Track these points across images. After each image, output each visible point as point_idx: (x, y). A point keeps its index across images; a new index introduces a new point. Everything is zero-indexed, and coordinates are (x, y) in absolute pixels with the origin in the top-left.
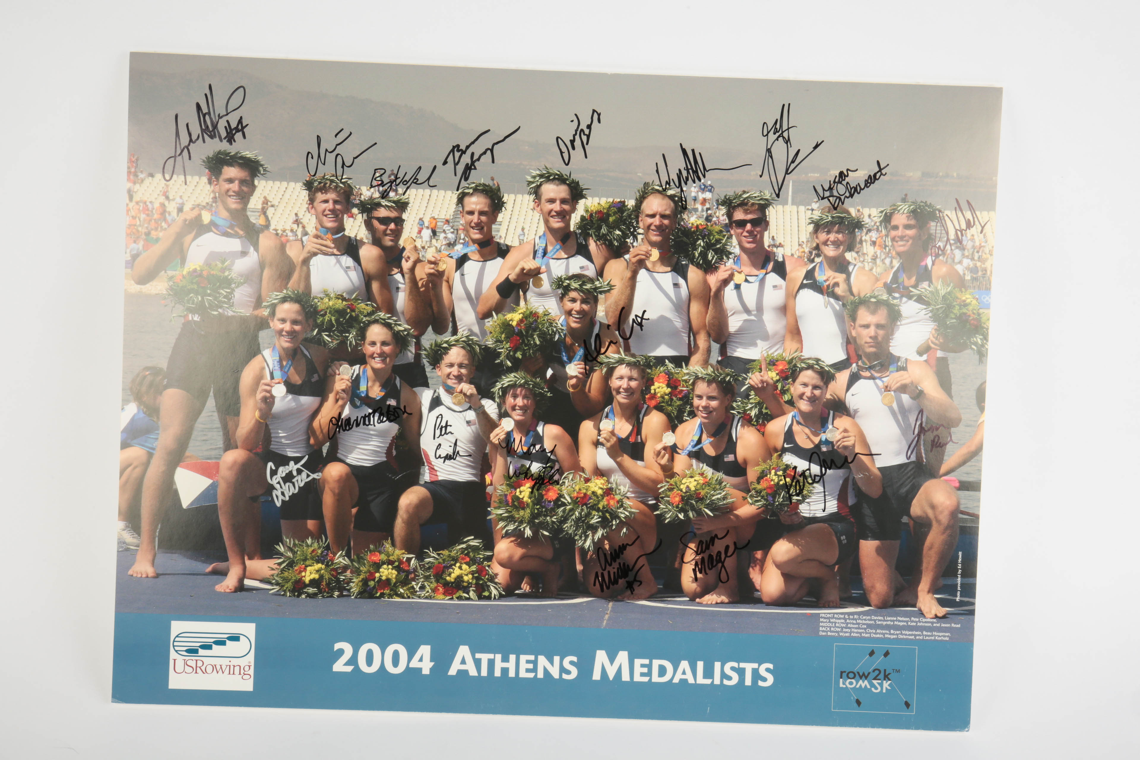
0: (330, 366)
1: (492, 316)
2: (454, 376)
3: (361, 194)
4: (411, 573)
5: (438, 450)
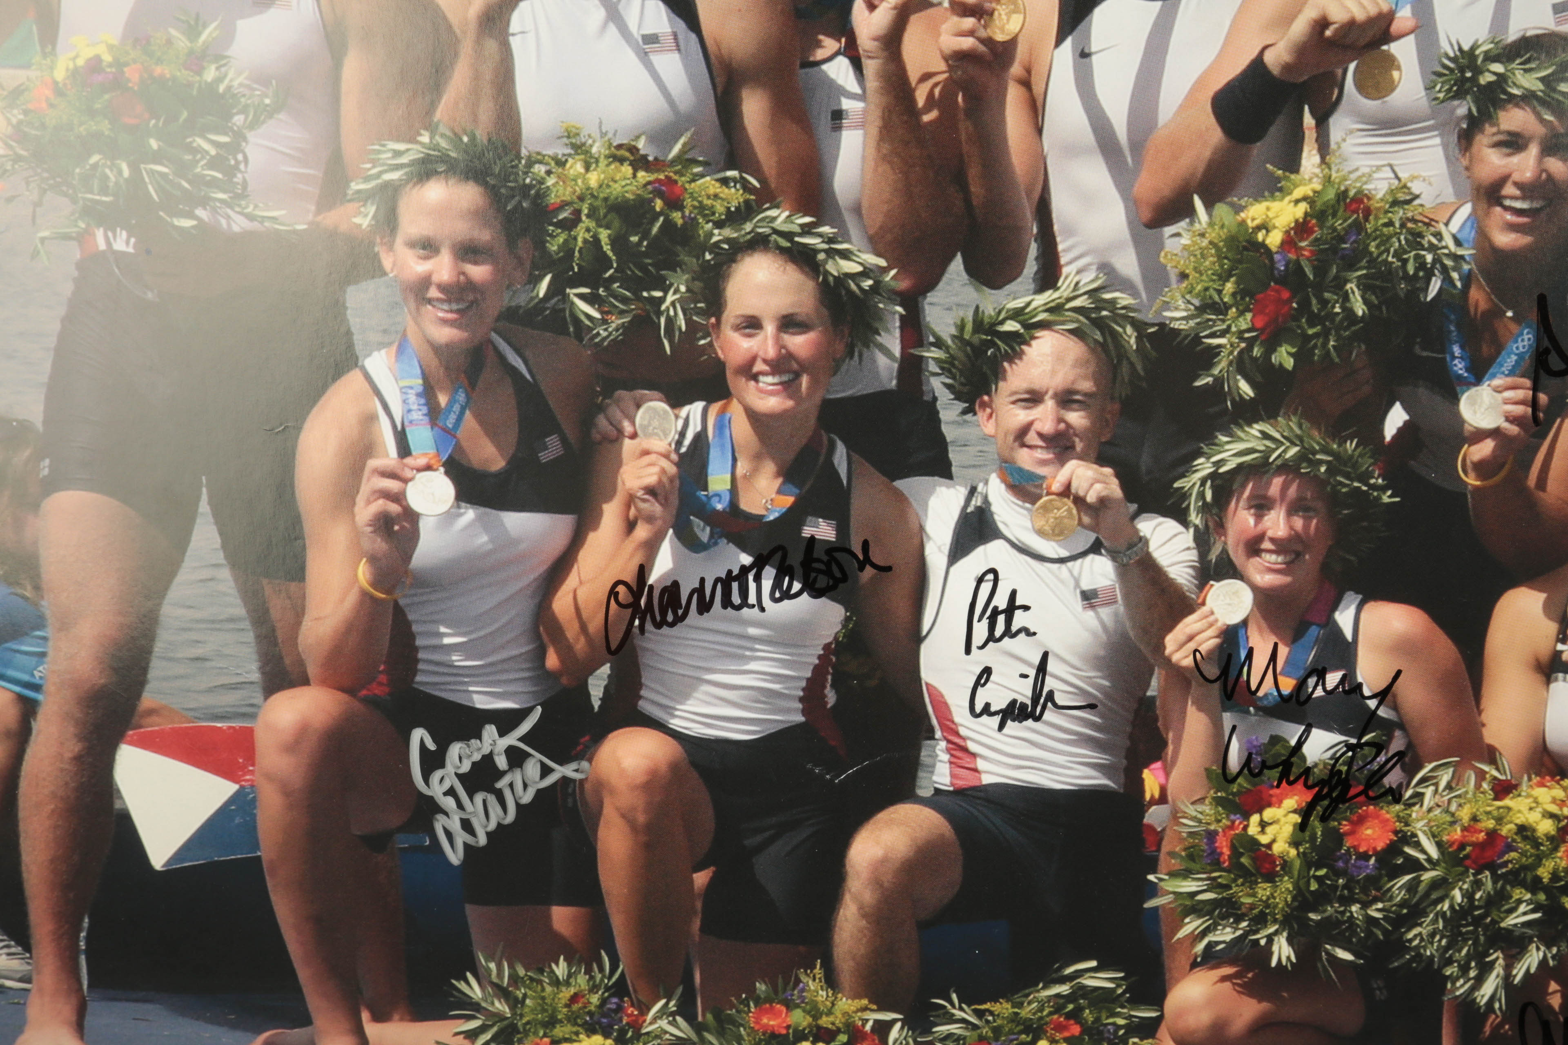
0: (601, 409)
1: (1189, 212)
2: (1040, 435)
5: (980, 691)
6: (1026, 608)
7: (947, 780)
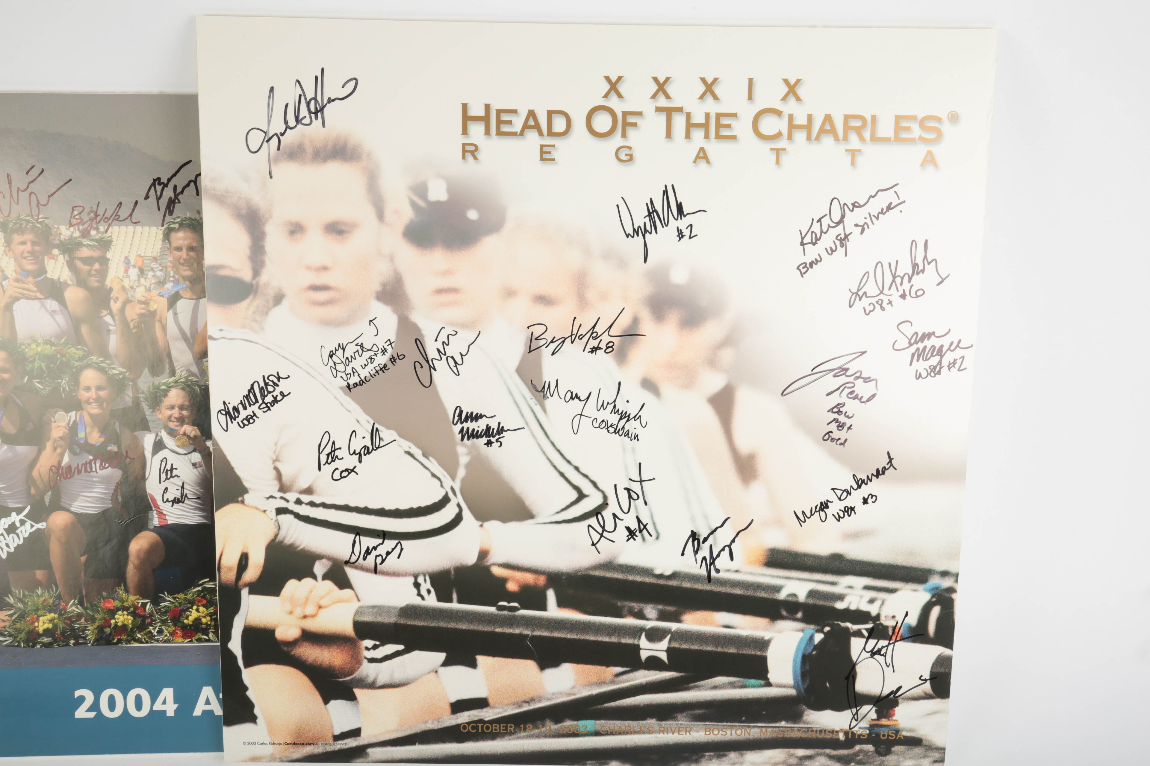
0: (44, 414)
2: (175, 417)
3: (60, 234)
4: (147, 618)
5: (165, 494)
6: (176, 469)
7: (157, 523)
